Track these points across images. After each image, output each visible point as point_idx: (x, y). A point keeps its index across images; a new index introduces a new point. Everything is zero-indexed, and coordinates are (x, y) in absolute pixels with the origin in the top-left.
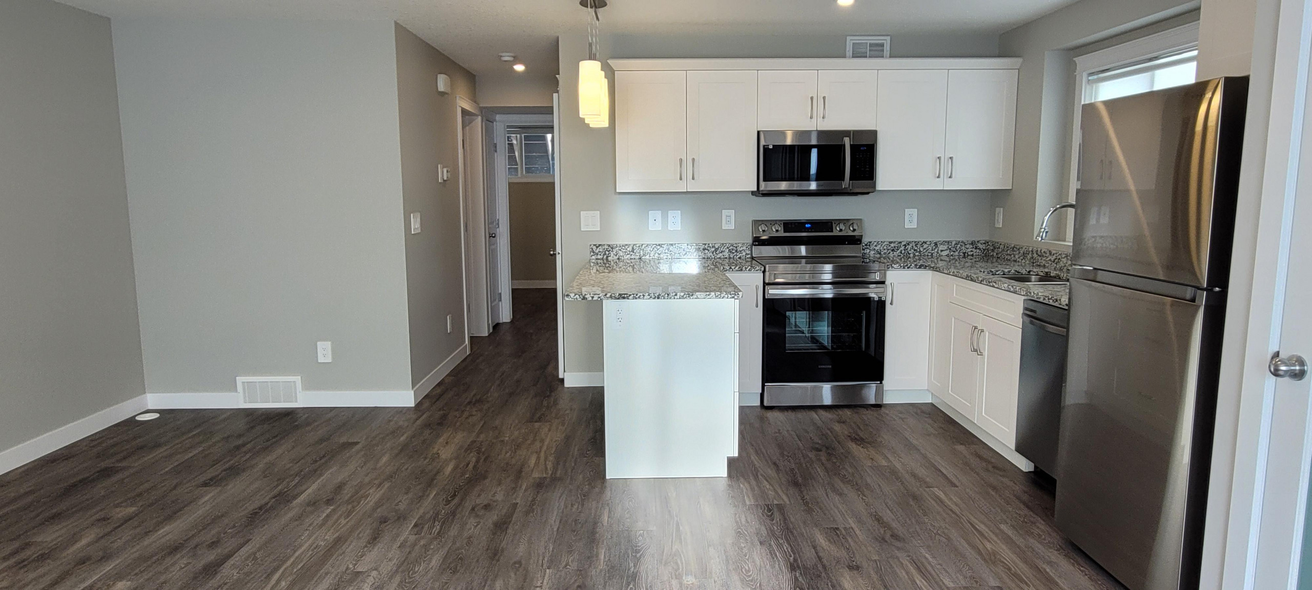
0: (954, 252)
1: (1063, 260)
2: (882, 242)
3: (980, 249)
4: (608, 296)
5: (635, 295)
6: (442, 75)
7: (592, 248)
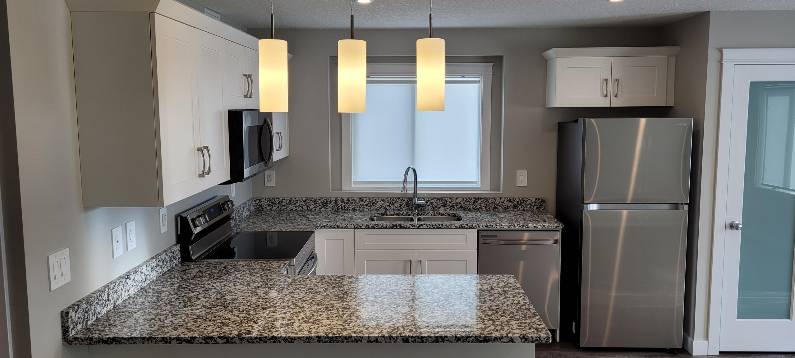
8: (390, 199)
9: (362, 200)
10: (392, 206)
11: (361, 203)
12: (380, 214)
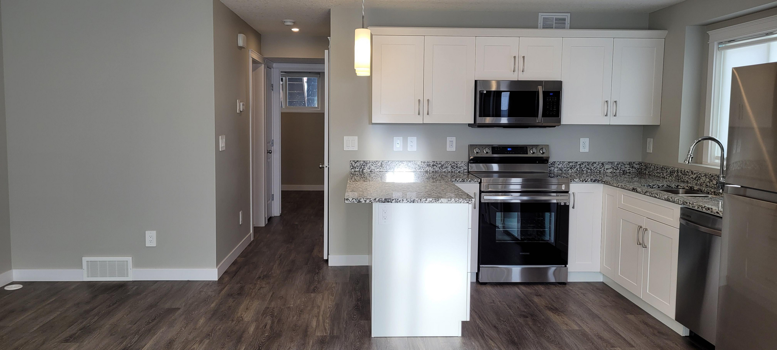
0: (616, 170)
1: (702, 178)
2: (563, 162)
3: (635, 168)
4: (377, 200)
5: (396, 200)
6: (241, 35)
7: (352, 163)
8: (710, 175)
9: (692, 173)
10: (711, 183)
11: (692, 176)
12: (689, 188)
